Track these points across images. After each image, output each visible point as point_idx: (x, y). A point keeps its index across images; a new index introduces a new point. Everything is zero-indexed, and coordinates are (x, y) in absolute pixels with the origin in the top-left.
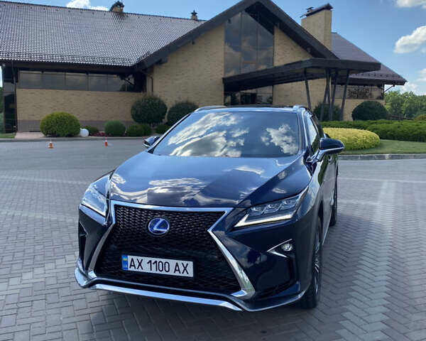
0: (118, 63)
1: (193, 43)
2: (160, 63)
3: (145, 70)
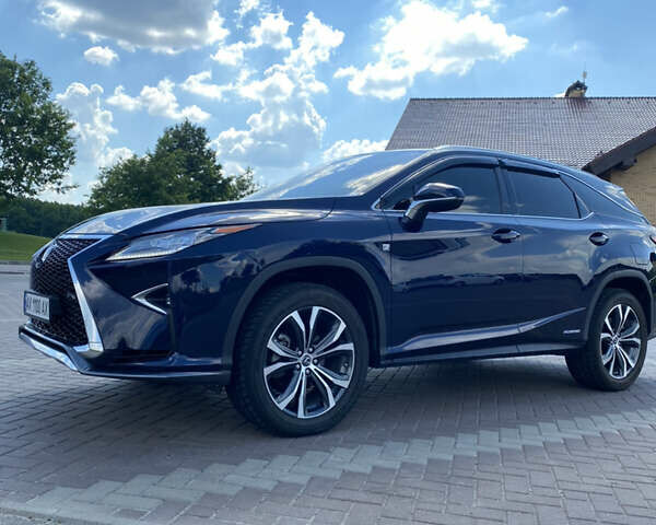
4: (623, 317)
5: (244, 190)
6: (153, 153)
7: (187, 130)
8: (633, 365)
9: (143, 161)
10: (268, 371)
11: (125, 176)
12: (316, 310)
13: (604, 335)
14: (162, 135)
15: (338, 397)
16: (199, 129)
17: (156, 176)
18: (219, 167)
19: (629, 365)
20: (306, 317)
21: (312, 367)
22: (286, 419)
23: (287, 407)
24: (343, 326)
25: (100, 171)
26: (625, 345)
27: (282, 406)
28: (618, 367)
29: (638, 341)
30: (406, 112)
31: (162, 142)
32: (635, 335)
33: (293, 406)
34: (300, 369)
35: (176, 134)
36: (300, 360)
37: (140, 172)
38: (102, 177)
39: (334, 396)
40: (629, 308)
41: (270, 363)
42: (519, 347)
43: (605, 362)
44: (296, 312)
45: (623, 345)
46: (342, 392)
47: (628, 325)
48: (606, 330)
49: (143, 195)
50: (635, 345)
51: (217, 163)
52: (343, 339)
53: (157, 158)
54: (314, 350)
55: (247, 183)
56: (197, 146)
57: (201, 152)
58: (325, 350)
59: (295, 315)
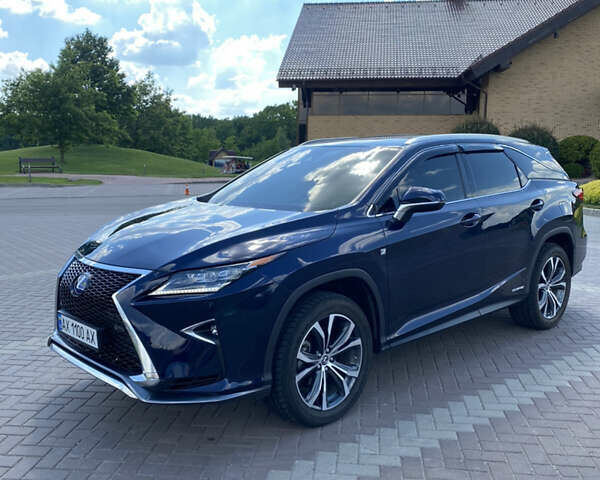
0: (441, 74)
1: (556, 35)
2: (498, 69)
3: (476, 81)
4: (554, 267)
5: (146, 94)
6: (56, 65)
7: (88, 41)
8: (560, 305)
9: (48, 75)
10: (299, 377)
11: (32, 91)
12: (332, 317)
13: (541, 286)
14: (64, 46)
15: (352, 385)
16: (100, 39)
17: (63, 90)
18: (123, 76)
19: (557, 305)
20: (324, 324)
21: (330, 365)
22: (316, 414)
23: (315, 404)
24: (353, 326)
25: (3, 84)
26: (554, 289)
27: (310, 404)
28: (550, 308)
29: (564, 284)
30: (300, 17)
31: (65, 54)
32: (562, 281)
33: (319, 402)
34: (321, 368)
35: (78, 45)
36: (320, 361)
37: (47, 86)
38: (6, 90)
39: (348, 385)
40: (558, 259)
41: (299, 372)
42: (481, 311)
43: (541, 307)
44: (317, 323)
45: (553, 289)
46: (354, 380)
47: (557, 272)
48: (542, 281)
49: (52, 109)
50: (561, 288)
51: (120, 72)
52: (353, 337)
53: (62, 70)
54: (330, 350)
55: (149, 88)
56: (99, 56)
57: (103, 61)
58: (339, 349)
59: (317, 326)
